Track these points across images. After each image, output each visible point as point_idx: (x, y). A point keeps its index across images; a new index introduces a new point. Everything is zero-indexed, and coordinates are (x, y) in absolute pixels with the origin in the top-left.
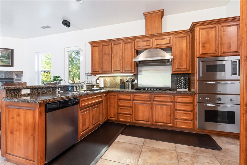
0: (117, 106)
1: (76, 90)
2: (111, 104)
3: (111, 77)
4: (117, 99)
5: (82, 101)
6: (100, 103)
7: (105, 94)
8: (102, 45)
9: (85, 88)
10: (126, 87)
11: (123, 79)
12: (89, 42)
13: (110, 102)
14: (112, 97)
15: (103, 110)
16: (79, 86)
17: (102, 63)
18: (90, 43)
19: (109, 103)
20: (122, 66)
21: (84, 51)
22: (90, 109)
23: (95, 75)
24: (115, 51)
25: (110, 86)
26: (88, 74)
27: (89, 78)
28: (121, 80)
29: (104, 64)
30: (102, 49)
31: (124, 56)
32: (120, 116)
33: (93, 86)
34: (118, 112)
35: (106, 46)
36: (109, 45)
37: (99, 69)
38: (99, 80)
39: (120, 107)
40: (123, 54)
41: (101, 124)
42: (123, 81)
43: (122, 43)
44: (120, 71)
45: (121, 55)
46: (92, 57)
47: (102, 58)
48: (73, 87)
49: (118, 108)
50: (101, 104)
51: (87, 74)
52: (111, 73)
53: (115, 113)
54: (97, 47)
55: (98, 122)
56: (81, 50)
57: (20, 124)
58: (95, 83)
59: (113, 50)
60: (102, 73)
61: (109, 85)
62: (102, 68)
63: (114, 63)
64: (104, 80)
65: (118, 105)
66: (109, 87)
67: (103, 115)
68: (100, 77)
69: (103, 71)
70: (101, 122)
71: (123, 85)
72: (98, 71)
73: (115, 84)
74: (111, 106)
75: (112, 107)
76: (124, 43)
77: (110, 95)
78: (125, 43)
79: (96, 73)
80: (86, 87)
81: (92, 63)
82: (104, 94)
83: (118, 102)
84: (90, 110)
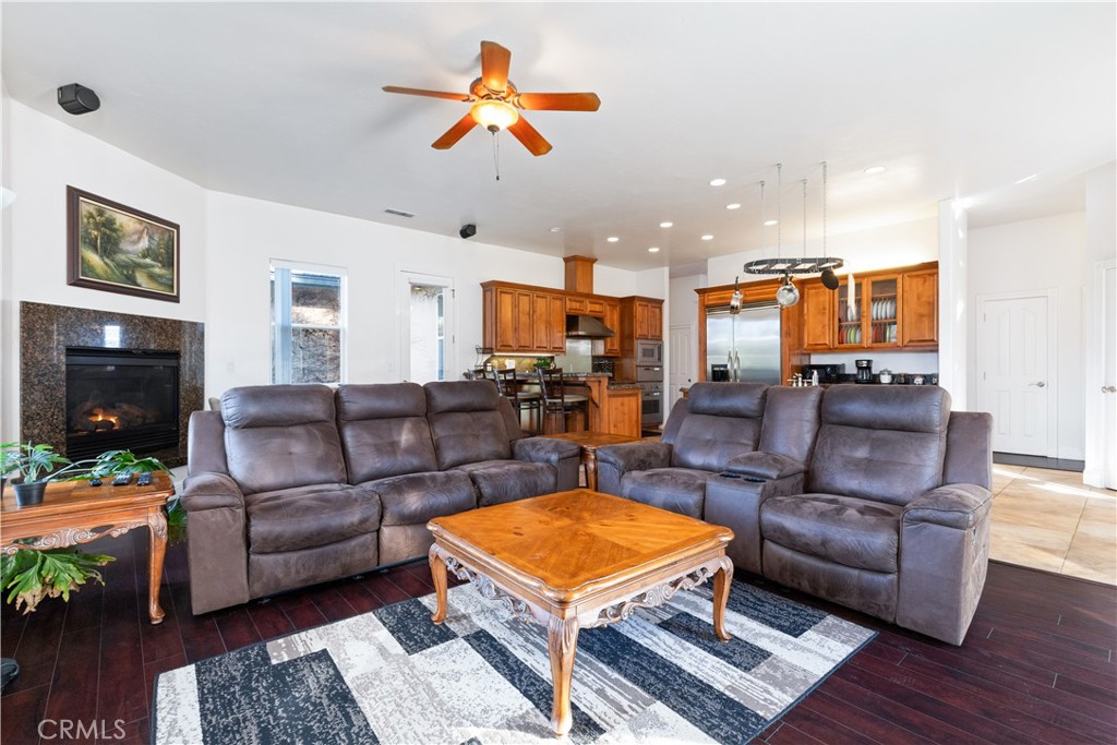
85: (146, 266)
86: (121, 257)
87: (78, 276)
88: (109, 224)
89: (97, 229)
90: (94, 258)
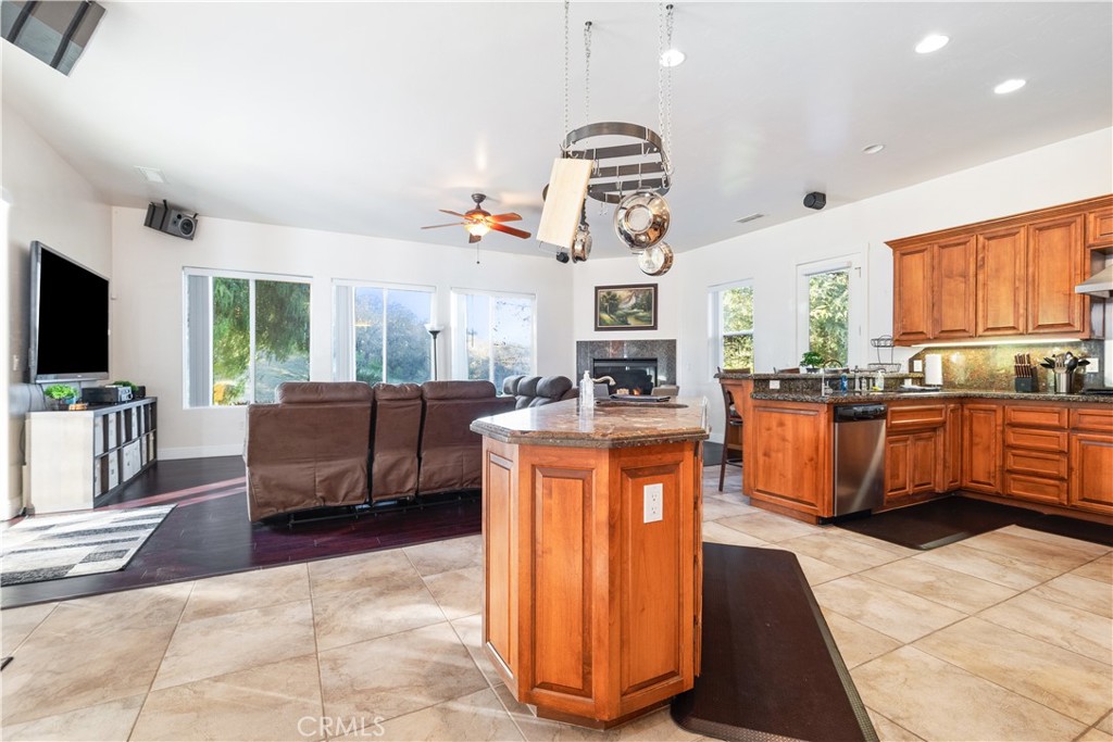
0: (999, 448)
1: (861, 387)
2: (976, 440)
3: (973, 351)
4: (1000, 421)
5: (893, 412)
6: (934, 430)
7: (952, 406)
8: (936, 247)
9: (880, 385)
10: (1041, 387)
11: (1028, 356)
12: (887, 243)
13: (971, 430)
14: (982, 415)
15: (944, 450)
16: (868, 378)
17: (935, 305)
18: (891, 246)
19: (967, 435)
20: (1022, 311)
21: (864, 271)
22: (906, 440)
23: (907, 344)
24: (991, 263)
25: (968, 380)
26: (882, 343)
27: (886, 355)
28: (1020, 359)
29: (945, 309)
30: (936, 261)
31: (1034, 276)
32: (1014, 479)
33: (901, 379)
34: (1003, 466)
35: (955, 248)
36: (965, 243)
37: (924, 326)
38: (920, 362)
39: (1014, 451)
40: (1031, 270)
41: (938, 494)
42: (1029, 362)
43: (1022, 231)
44: (1014, 328)
45: (1017, 272)
46: (897, 289)
47: (936, 289)
48: (854, 379)
49: (1004, 454)
50: (940, 433)
51: (877, 343)
52: (975, 336)
53: (992, 469)
54: (917, 255)
55: (929, 484)
56: (854, 266)
57: (784, 439)
58: (904, 370)
59: (983, 258)
60: (936, 339)
61: (961, 378)
62: (937, 322)
63: (985, 301)
64: (943, 359)
65: (1004, 441)
66: (962, 385)
67: (945, 466)
68: (927, 349)
69: (943, 332)
70: (939, 487)
71: (1028, 377)
72: (922, 333)
73: (992, 376)
74: (977, 444)
75: (980, 447)
76: (1031, 230)
77: (970, 409)
78: (1040, 229)
79: (912, 337)
80: (883, 381)
81: (897, 306)
82: (950, 403)
83: (1003, 432)
84: (909, 442)
85: (634, 313)
86: (620, 312)
87: (600, 326)
88: (614, 297)
89: (607, 301)
90: (606, 317)
